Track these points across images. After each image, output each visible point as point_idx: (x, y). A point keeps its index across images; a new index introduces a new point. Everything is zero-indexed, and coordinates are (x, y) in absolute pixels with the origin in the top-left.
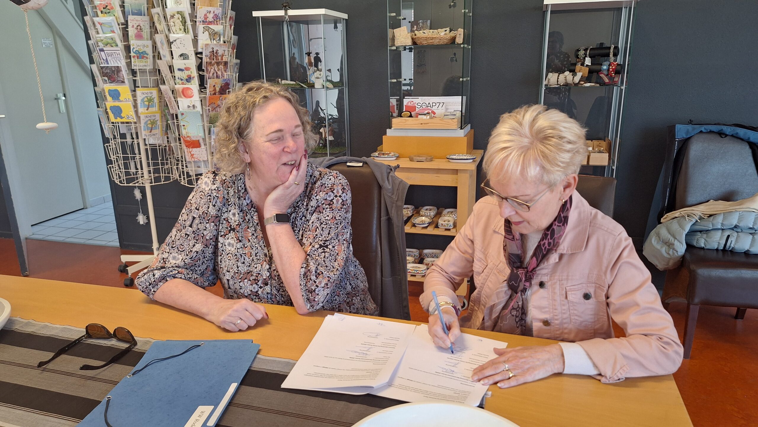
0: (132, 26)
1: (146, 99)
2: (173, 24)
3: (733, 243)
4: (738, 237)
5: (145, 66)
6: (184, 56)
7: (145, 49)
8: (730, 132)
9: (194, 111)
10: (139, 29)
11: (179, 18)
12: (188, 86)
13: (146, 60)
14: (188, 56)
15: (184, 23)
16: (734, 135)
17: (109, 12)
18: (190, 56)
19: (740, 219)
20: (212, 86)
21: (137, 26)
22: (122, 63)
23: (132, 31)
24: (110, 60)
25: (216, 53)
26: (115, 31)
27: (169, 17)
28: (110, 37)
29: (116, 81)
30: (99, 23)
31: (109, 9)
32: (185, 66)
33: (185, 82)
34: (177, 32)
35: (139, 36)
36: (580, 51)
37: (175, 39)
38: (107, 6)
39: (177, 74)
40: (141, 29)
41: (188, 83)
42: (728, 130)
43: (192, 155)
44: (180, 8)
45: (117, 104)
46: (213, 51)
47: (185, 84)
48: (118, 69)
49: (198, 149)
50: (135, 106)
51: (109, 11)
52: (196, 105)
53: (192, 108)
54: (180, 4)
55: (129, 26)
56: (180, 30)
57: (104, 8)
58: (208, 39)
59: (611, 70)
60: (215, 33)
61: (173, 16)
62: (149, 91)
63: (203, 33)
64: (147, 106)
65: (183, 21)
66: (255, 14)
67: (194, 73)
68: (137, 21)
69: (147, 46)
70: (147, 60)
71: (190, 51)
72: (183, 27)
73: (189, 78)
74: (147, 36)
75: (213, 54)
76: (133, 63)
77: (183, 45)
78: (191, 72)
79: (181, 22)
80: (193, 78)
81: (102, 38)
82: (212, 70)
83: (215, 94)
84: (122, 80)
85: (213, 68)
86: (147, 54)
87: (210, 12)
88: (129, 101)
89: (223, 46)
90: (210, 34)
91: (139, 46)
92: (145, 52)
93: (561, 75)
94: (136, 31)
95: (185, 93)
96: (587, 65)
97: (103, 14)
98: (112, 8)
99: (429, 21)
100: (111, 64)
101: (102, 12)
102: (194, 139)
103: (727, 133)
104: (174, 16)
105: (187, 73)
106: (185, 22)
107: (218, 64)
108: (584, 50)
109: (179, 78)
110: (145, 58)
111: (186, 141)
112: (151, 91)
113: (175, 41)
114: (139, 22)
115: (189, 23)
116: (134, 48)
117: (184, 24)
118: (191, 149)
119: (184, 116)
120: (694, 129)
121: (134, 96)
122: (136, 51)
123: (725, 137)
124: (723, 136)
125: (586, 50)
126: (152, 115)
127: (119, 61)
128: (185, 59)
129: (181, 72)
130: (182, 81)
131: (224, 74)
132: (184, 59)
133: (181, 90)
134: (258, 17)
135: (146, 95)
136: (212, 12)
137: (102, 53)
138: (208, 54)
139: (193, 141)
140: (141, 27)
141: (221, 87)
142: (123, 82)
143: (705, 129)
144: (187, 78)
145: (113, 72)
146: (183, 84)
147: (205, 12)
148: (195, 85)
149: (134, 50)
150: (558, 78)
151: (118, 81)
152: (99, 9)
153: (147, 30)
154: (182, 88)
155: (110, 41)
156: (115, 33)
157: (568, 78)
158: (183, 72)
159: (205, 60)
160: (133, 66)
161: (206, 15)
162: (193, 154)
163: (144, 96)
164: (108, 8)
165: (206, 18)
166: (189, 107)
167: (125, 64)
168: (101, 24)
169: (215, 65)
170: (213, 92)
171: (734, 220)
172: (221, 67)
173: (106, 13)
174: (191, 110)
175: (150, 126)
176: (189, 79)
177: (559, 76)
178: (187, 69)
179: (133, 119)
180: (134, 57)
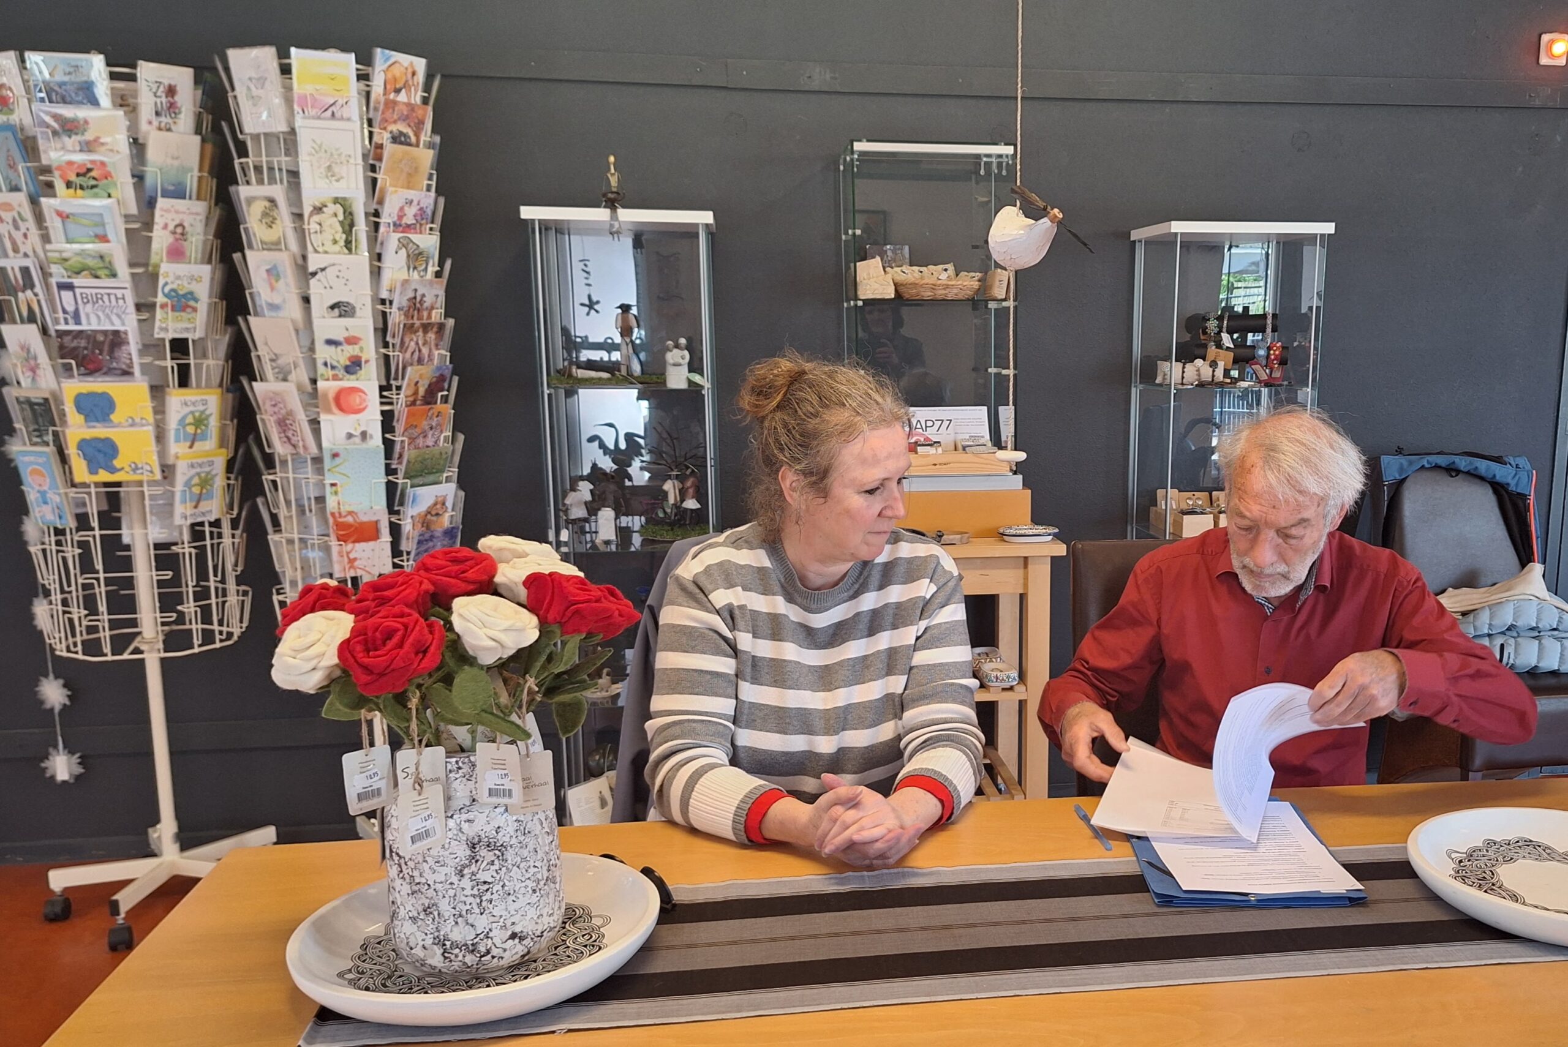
0: (162, 225)
1: (190, 419)
2: (318, 227)
3: (1512, 656)
4: (1517, 645)
5: (187, 330)
6: (342, 309)
7: (194, 287)
8: (1465, 467)
9: (364, 446)
10: (180, 232)
11: (336, 215)
12: (349, 382)
13: (190, 316)
14: (354, 308)
15: (349, 225)
16: (1472, 472)
17: (93, 187)
18: (358, 310)
19: (1516, 616)
20: (413, 384)
21: (176, 226)
22: (129, 323)
23: (161, 239)
24: (88, 316)
25: (420, 302)
26: (110, 236)
27: (307, 210)
28: (96, 252)
29: (105, 370)
30: (59, 214)
31: (94, 178)
32: (346, 334)
33: (341, 373)
34: (325, 248)
35: (176, 254)
36: (1209, 320)
37: (322, 266)
38: (89, 170)
39: (323, 353)
40: (183, 234)
41: (348, 376)
42: (1463, 463)
43: (352, 561)
44: (340, 189)
45: (100, 431)
46: (415, 298)
47: (341, 380)
48: (116, 340)
49: (371, 544)
50: (160, 437)
51: (93, 182)
52: (370, 432)
53: (357, 440)
54: (338, 181)
55: (155, 227)
56: (335, 242)
57: (78, 175)
58: (403, 267)
59: (1273, 357)
60: (420, 253)
61: (320, 209)
62: (199, 398)
63: (396, 253)
64: (191, 438)
65: (347, 222)
66: (527, 212)
67: (369, 350)
68: (177, 212)
69: (199, 280)
70: (194, 314)
71: (361, 295)
72: (344, 236)
73: (353, 363)
74: (196, 252)
75: (415, 304)
76: (157, 324)
77: (344, 281)
78: (361, 349)
79: (341, 223)
80: (367, 362)
81: (65, 255)
82: (413, 344)
83: (413, 403)
84: (124, 367)
85: (415, 339)
86: (196, 300)
87: (411, 202)
88: (143, 425)
89: (435, 286)
90: (408, 256)
91: (178, 278)
92: (191, 293)
93: (1187, 366)
94: (170, 239)
95: (343, 402)
96: (1228, 348)
97: (71, 191)
98: (107, 176)
99: (907, 248)
100: (90, 324)
101: (69, 185)
102: (364, 518)
103: (1462, 469)
104: (325, 209)
105: (351, 350)
106: (352, 225)
107: (426, 328)
108: (1217, 319)
109: (326, 364)
110: (189, 310)
111: (339, 526)
112: (204, 397)
113: (323, 270)
114: (181, 216)
115: (361, 227)
116: (166, 284)
117: (347, 228)
118: (350, 546)
119: (338, 460)
120: (1411, 463)
121: (160, 410)
122: (173, 290)
123: (1456, 475)
124: (1454, 474)
125: (1220, 319)
126: (205, 460)
127: (118, 316)
128: (344, 316)
129: (332, 348)
130: (334, 372)
131: (433, 355)
132: (340, 316)
133: (331, 395)
134: (533, 220)
135: (192, 408)
136: (415, 202)
137: (67, 295)
138: (405, 303)
139: (362, 524)
140: (184, 228)
141: (430, 385)
142: (127, 373)
143: (1428, 462)
144: (348, 363)
145: (99, 345)
146: (335, 378)
147: (402, 202)
148: (369, 381)
149: (167, 290)
150: (1183, 372)
151: (109, 372)
152: (61, 177)
153: (198, 237)
154: (336, 390)
155: (91, 262)
156: (108, 241)
157: (1202, 371)
158: (339, 348)
159: (396, 317)
160: (156, 330)
161: (402, 209)
162: (355, 559)
163: (187, 410)
164: (93, 174)
165: (400, 217)
166: (350, 436)
167: (135, 324)
168: (64, 217)
169: (420, 333)
170: (411, 399)
171: (1507, 617)
172: (431, 336)
173: (82, 188)
174: (355, 444)
175: (196, 490)
176: (354, 366)
177: (1184, 368)
178: (352, 341)
179: (151, 472)
180: (163, 306)
